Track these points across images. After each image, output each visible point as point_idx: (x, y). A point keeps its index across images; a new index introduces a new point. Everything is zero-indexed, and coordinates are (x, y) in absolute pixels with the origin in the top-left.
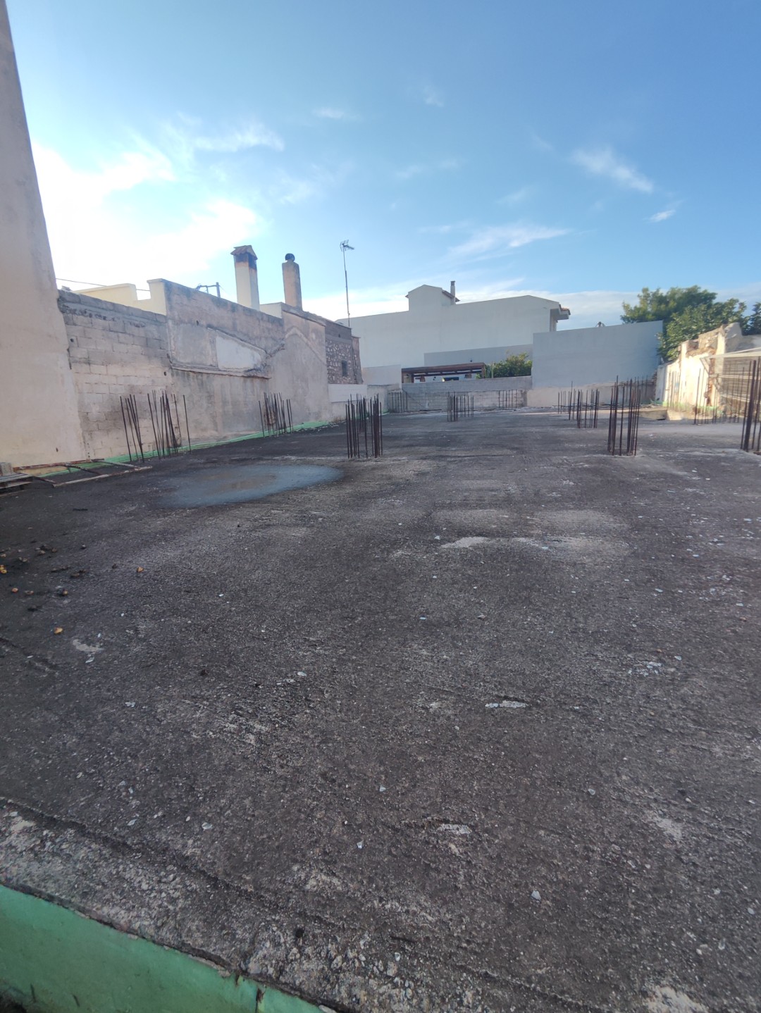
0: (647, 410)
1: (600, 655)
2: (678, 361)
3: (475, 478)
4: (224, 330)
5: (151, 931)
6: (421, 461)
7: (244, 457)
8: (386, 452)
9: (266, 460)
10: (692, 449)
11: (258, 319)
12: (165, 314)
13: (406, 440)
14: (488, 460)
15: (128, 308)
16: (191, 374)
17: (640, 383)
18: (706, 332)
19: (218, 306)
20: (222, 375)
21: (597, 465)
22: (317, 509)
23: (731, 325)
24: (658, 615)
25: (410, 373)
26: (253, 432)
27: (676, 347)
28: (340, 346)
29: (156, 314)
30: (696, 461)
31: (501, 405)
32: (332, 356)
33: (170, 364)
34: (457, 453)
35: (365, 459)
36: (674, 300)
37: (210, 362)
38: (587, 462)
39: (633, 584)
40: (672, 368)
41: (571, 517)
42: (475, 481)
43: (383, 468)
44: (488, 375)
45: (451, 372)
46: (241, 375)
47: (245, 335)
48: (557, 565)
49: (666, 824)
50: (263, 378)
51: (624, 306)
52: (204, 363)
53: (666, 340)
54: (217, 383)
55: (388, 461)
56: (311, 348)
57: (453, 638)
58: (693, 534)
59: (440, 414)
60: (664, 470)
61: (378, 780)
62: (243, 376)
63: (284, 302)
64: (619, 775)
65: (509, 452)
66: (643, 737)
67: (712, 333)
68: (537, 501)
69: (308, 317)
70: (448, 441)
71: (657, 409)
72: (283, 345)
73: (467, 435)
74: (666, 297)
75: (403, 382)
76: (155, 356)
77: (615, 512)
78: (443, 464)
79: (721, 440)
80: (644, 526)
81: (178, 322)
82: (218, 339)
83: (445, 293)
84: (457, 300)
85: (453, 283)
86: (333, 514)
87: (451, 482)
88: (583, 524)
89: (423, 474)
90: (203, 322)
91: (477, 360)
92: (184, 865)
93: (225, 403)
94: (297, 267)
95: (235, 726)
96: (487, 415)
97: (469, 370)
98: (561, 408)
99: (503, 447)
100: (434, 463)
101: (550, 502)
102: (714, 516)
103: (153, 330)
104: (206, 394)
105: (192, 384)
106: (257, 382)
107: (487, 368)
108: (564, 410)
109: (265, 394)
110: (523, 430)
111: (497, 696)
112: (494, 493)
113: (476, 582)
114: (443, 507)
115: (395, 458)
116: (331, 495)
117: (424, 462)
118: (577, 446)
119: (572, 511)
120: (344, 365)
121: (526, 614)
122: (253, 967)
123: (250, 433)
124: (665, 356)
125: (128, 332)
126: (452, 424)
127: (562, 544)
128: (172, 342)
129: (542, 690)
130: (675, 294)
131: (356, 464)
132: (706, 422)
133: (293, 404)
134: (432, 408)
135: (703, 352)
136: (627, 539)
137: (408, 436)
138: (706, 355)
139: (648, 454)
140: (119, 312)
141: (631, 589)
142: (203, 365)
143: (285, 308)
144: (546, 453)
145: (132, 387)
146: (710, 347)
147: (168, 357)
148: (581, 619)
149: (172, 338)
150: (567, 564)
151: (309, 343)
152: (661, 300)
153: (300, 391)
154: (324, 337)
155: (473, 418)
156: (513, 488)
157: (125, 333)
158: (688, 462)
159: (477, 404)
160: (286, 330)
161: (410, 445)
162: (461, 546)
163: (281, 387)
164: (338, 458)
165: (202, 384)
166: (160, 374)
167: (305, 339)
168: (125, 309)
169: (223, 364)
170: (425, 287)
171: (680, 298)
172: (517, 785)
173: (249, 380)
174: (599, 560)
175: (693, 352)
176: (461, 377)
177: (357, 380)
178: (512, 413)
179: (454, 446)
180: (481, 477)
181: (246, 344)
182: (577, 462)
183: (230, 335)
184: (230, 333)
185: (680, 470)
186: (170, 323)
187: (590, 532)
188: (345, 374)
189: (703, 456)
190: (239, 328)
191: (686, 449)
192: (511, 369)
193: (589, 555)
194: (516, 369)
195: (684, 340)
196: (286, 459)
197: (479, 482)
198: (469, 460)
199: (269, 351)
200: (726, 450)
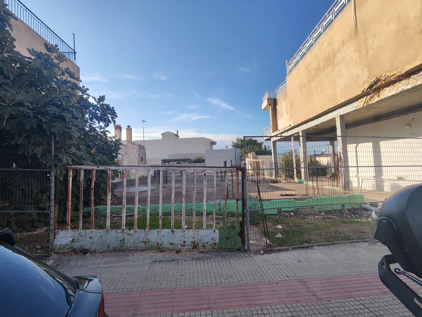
18: (250, 153)
23: (253, 152)
25: (164, 161)
28: (141, 152)
32: (139, 155)
44: (191, 162)
45: (178, 161)
50: (121, 163)
56: (134, 154)
69: (133, 143)
72: (127, 153)
75: (162, 164)
83: (175, 134)
84: (179, 137)
85: (177, 131)
91: (187, 157)
94: (131, 129)
120: (142, 158)
124: (242, 158)
143: (127, 141)
146: (250, 157)
154: (137, 149)
160: (128, 148)
167: (133, 151)
171: (247, 141)
175: (247, 158)
176: (182, 162)
177: (145, 163)
192: (199, 160)
199: (123, 155)
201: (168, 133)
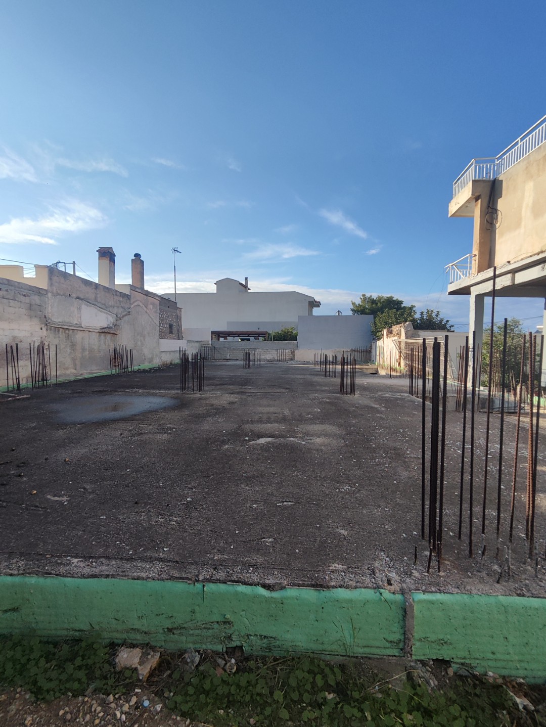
0: (366, 367)
1: (325, 485)
2: (382, 339)
3: (265, 406)
4: (89, 301)
5: (157, 576)
6: (230, 395)
7: (102, 389)
8: (205, 388)
9: (119, 392)
10: (384, 393)
11: (113, 294)
12: (46, 289)
13: (217, 381)
14: (272, 395)
15: (19, 283)
16: (61, 329)
17: (363, 350)
18: (396, 324)
19: (85, 285)
20: (84, 331)
21: (334, 400)
22: (170, 424)
23: (407, 323)
24: (352, 470)
25: (217, 334)
26: (102, 371)
27: (381, 331)
28: (169, 314)
29: (39, 288)
30: (386, 400)
31: (278, 359)
32: (163, 320)
33: (46, 323)
34: (252, 390)
35: (192, 393)
36: (380, 303)
37: (75, 322)
38: (329, 398)
39: (343, 458)
40: (379, 343)
41: (317, 428)
42: (265, 408)
43: (206, 399)
44: (270, 339)
45: (245, 336)
46: (97, 331)
47: (103, 304)
48: (309, 450)
49: (343, 532)
50: (113, 334)
51: (352, 303)
52: (71, 322)
53: (375, 327)
54: (79, 336)
55: (208, 395)
56: (149, 315)
57: (260, 482)
58: (375, 437)
59: (238, 363)
60: (368, 404)
61: (235, 530)
62: (99, 332)
63: (131, 284)
64: (328, 521)
65: (284, 391)
66: (339, 510)
67: (399, 326)
68: (301, 419)
69: (148, 294)
70: (245, 382)
71: (372, 367)
72: (129, 312)
73: (257, 379)
74: (376, 300)
75: (212, 340)
76: (36, 317)
77: (339, 425)
78: (244, 397)
79: (401, 388)
80: (353, 432)
81: (56, 295)
82: (84, 307)
83: (241, 284)
84: (249, 289)
85: (246, 279)
86: (182, 426)
87: (251, 409)
88: (323, 431)
89: (232, 403)
90: (74, 295)
91: (262, 329)
92: (161, 560)
93: (83, 350)
94: (142, 262)
95: (163, 520)
96: (269, 365)
97: (257, 335)
98: (316, 363)
99: (280, 387)
100: (239, 396)
101: (307, 420)
102: (387, 428)
103: (36, 299)
104: (70, 344)
105: (61, 336)
106: (109, 336)
107: (269, 334)
108: (318, 365)
109: (114, 345)
110: (292, 376)
111: (282, 501)
112: (276, 415)
113: (269, 459)
114: (248, 422)
115: (212, 392)
116: (176, 415)
117: (232, 396)
118: (324, 388)
119: (318, 425)
120: (171, 326)
121: (294, 471)
122: (201, 578)
123: (100, 371)
124: (375, 335)
125: (17, 299)
126: (246, 370)
127: (312, 441)
128: (50, 307)
129: (301, 498)
130: (380, 299)
131: (187, 396)
132: (397, 377)
133: (134, 352)
134: (231, 358)
135: (394, 336)
136: (343, 439)
137: (219, 378)
138: (396, 338)
139: (361, 395)
140: (12, 286)
141: (342, 460)
142: (71, 323)
143: (132, 287)
144: (306, 392)
145: (14, 338)
146: (398, 334)
147: (45, 317)
148: (319, 472)
149: (50, 305)
150: (314, 450)
151: (148, 312)
152: (373, 302)
153: (139, 343)
154: (158, 308)
155: (260, 366)
156: (287, 412)
157: (15, 300)
158: (381, 400)
159: (262, 357)
160: (132, 302)
161: (221, 384)
162: (260, 442)
163: (125, 340)
164: (173, 392)
165: (68, 337)
166: (38, 328)
167: (145, 309)
168: (16, 284)
169: (84, 324)
170: (227, 278)
171: (384, 302)
172: (291, 526)
173: (103, 335)
174: (330, 448)
175: (389, 335)
176: (252, 339)
177: (179, 337)
178: (285, 365)
179: (249, 386)
180: (269, 406)
181: (103, 310)
182: (323, 398)
183: (93, 304)
184: (92, 303)
185: (376, 405)
186: (50, 295)
187: (326, 435)
188: (171, 332)
189: (389, 397)
190: (99, 300)
191: (382, 393)
192: (284, 336)
193: (325, 446)
194: (288, 337)
195: (385, 328)
196: (136, 392)
197: (267, 408)
198: (260, 395)
199: (119, 316)
200: (402, 394)
201: (228, 280)
